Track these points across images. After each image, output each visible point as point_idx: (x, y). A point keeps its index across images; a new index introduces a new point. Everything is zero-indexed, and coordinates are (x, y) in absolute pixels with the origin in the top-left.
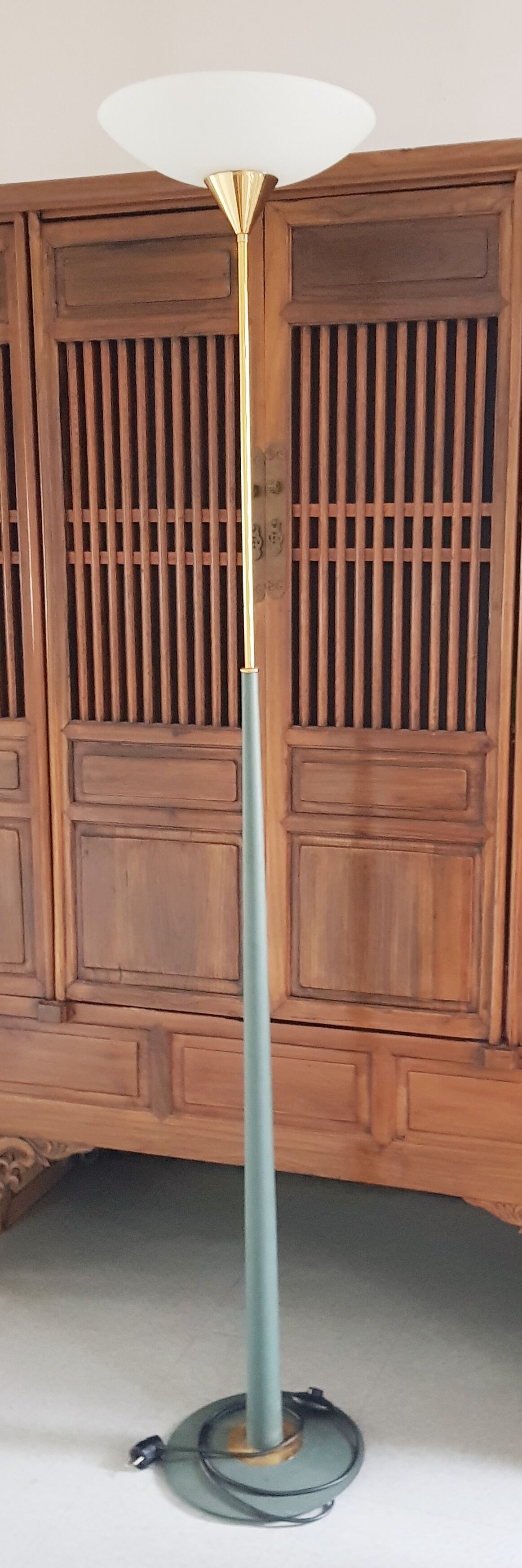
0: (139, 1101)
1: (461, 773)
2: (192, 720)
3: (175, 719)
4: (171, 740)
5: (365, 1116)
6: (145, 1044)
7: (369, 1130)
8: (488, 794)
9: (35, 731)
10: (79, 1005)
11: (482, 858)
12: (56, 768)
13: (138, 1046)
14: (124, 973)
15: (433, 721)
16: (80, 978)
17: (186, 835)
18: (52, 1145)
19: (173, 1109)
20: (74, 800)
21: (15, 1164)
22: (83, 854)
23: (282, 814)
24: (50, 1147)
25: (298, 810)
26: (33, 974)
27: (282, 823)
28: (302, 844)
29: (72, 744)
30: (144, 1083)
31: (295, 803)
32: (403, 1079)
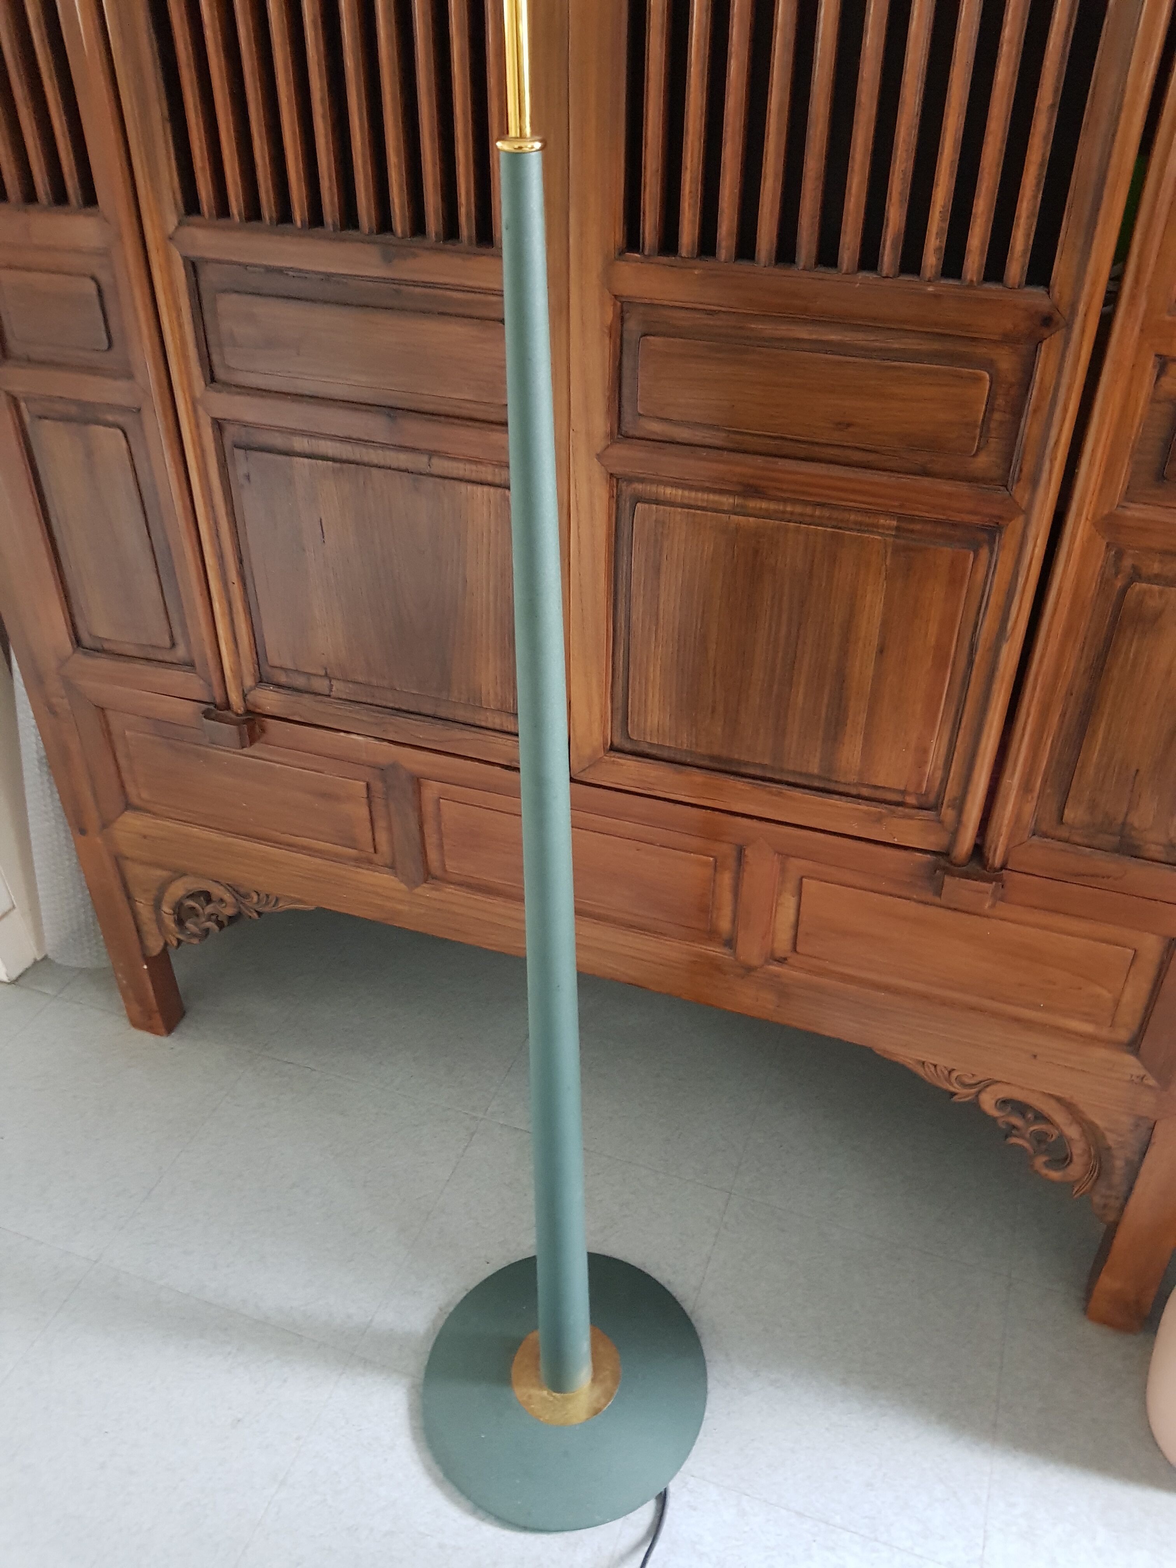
0: (376, 858)
1: (980, 379)
2: (418, 226)
3: (384, 224)
4: (379, 271)
5: (725, 925)
6: (378, 786)
7: (730, 943)
8: (1030, 427)
9: (120, 237)
10: (269, 720)
11: (992, 552)
12: (169, 316)
13: (368, 786)
14: (334, 682)
15: (931, 258)
16: (265, 680)
17: (420, 462)
18: (259, 895)
19: (428, 876)
20: (211, 378)
21: (209, 909)
22: (243, 481)
23: (600, 442)
24: (255, 898)
25: (631, 432)
26: (190, 665)
27: (599, 456)
28: (638, 499)
29: (193, 267)
30: (382, 838)
31: (627, 416)
32: (791, 885)
